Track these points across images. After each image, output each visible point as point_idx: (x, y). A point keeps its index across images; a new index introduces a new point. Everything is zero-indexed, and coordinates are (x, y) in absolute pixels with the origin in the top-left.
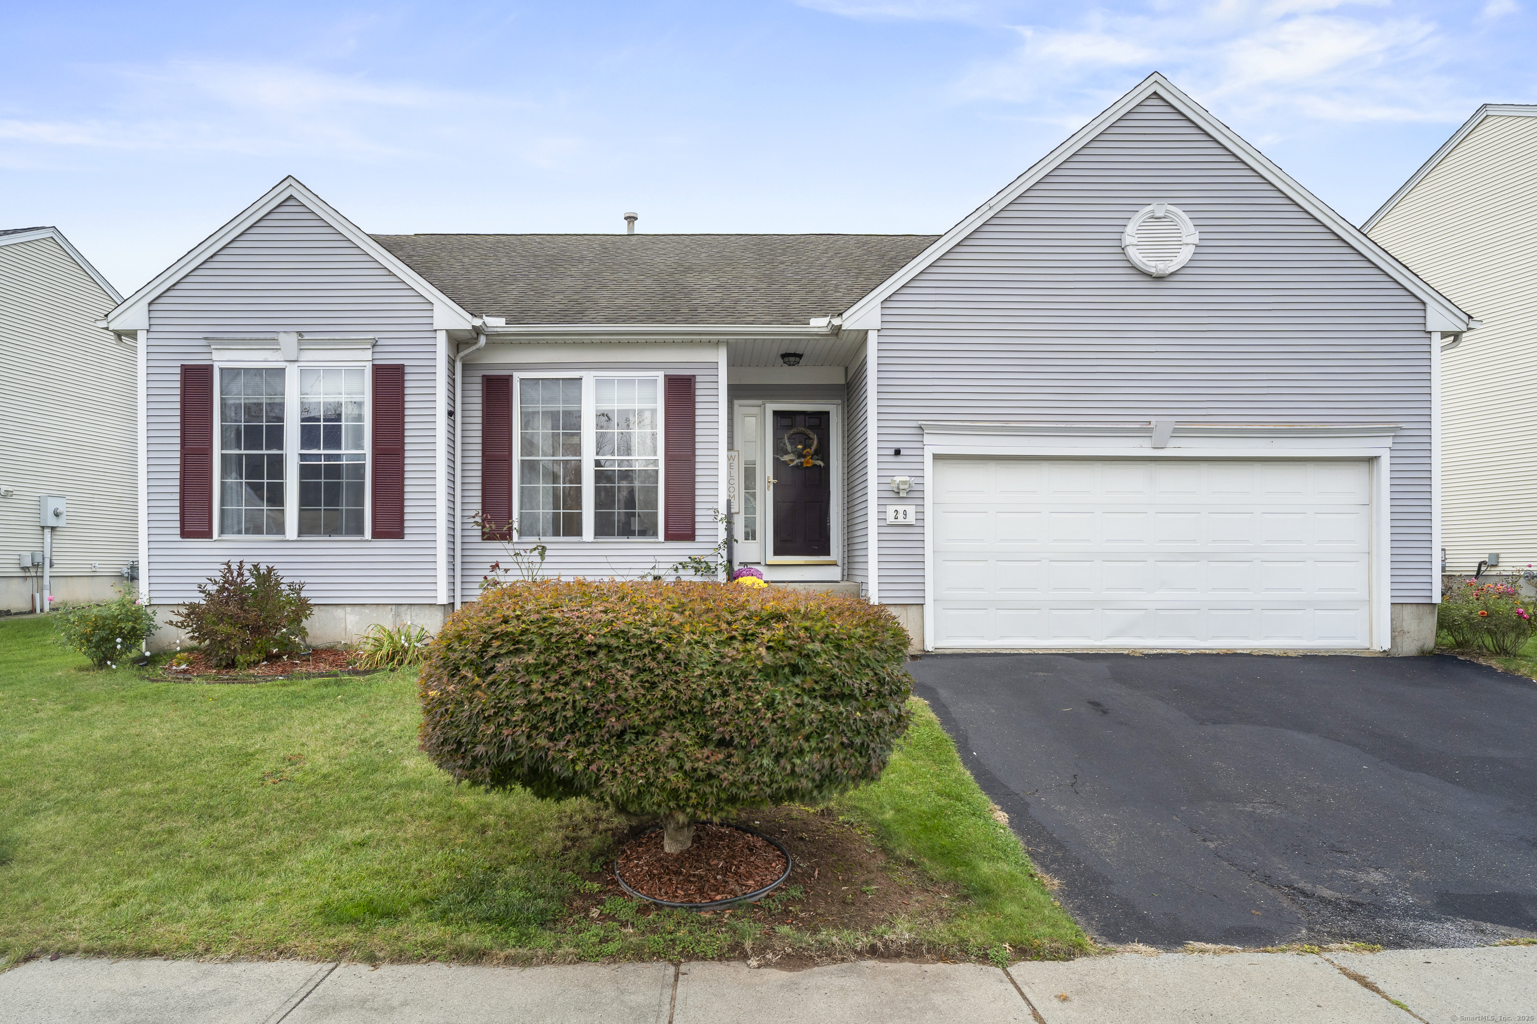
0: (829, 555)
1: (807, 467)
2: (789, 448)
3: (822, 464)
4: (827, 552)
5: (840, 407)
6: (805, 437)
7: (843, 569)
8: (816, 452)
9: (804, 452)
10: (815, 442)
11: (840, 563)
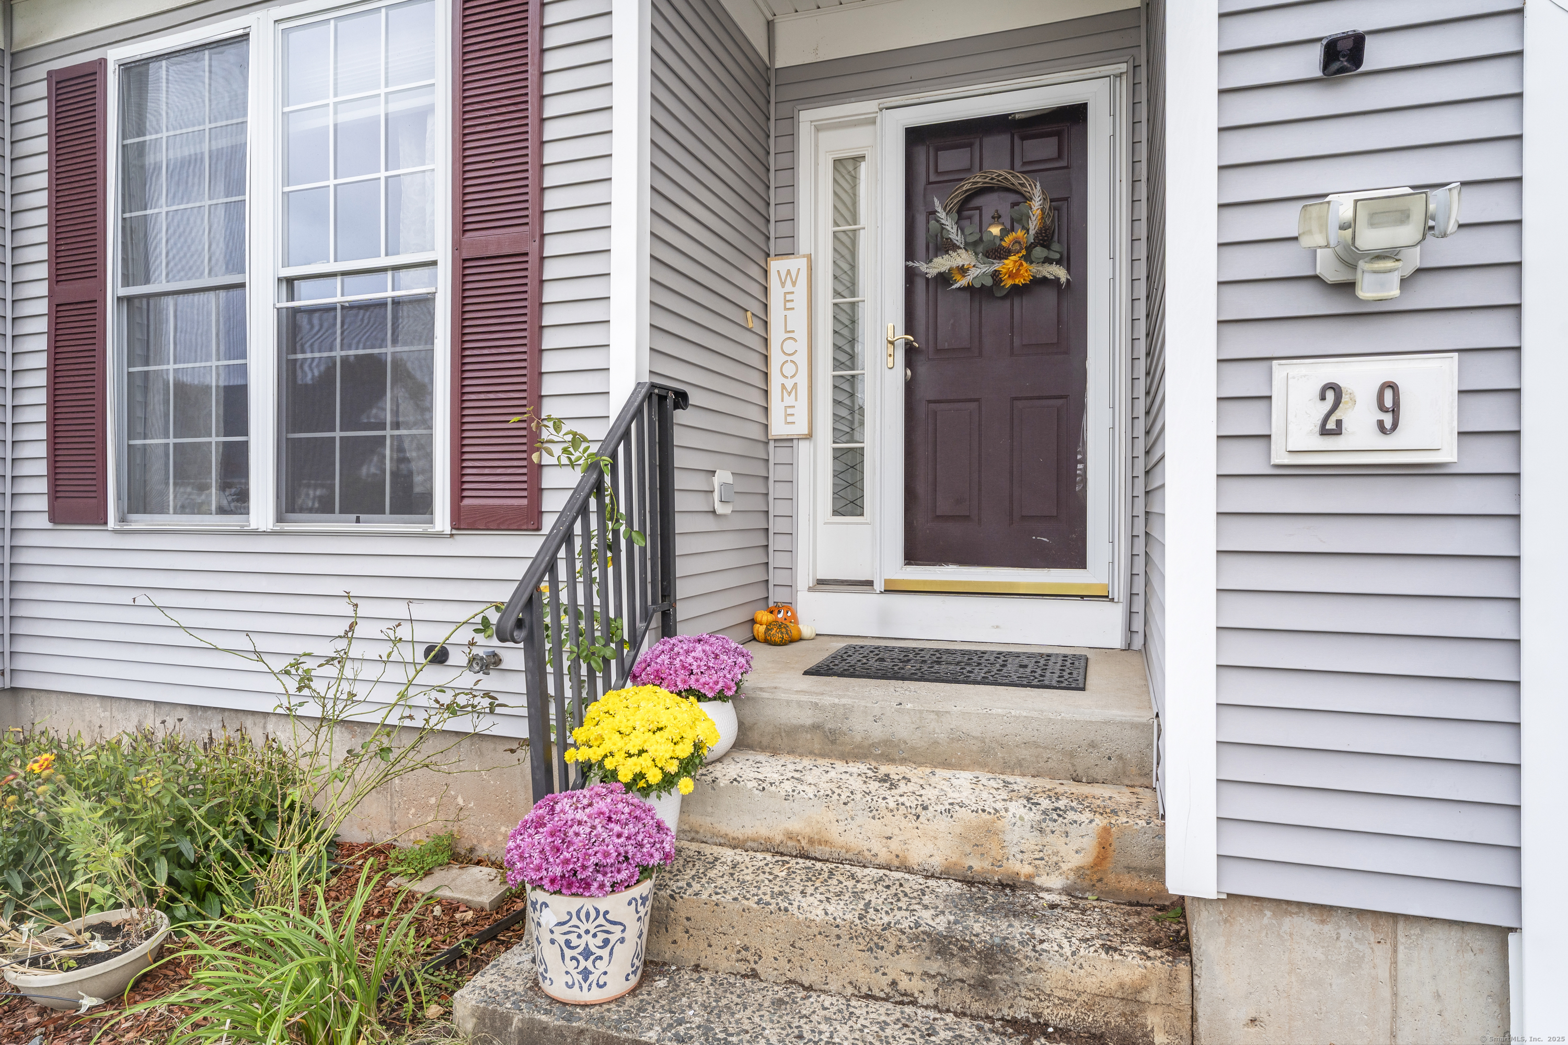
0: (1084, 566)
1: (1015, 287)
2: (954, 234)
3: (1060, 273)
4: (1078, 560)
5: (1123, 87)
6: (1014, 198)
7: (1131, 613)
8: (1044, 238)
9: (1008, 240)
10: (1036, 204)
11: (1120, 591)
